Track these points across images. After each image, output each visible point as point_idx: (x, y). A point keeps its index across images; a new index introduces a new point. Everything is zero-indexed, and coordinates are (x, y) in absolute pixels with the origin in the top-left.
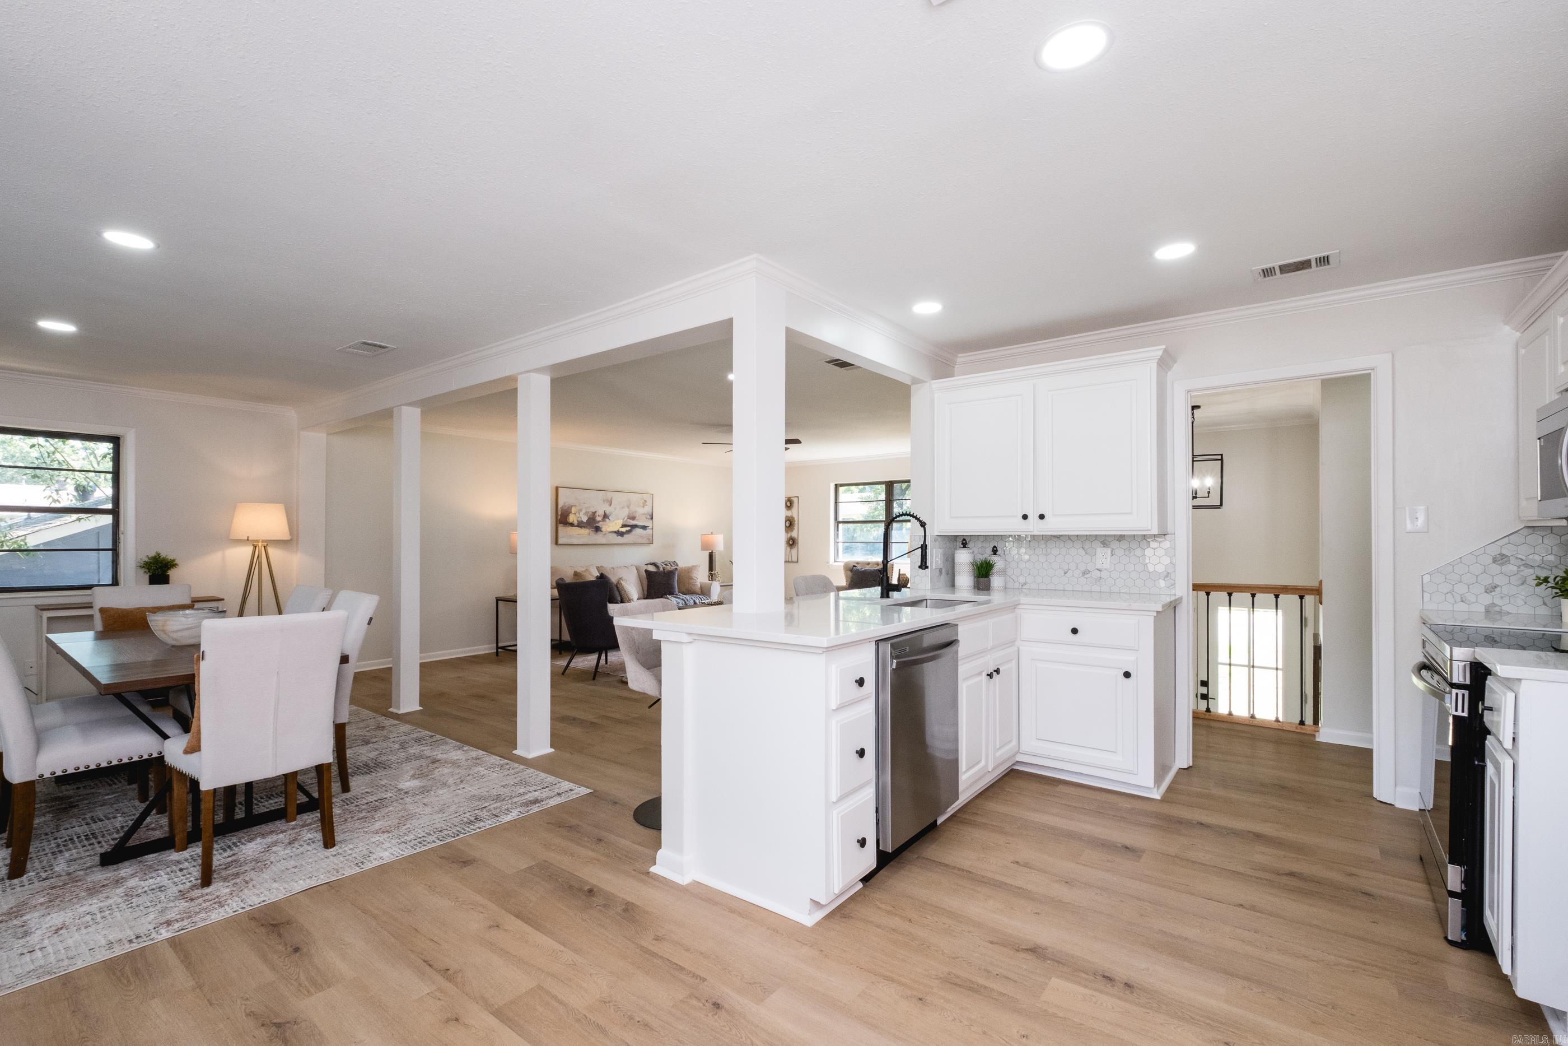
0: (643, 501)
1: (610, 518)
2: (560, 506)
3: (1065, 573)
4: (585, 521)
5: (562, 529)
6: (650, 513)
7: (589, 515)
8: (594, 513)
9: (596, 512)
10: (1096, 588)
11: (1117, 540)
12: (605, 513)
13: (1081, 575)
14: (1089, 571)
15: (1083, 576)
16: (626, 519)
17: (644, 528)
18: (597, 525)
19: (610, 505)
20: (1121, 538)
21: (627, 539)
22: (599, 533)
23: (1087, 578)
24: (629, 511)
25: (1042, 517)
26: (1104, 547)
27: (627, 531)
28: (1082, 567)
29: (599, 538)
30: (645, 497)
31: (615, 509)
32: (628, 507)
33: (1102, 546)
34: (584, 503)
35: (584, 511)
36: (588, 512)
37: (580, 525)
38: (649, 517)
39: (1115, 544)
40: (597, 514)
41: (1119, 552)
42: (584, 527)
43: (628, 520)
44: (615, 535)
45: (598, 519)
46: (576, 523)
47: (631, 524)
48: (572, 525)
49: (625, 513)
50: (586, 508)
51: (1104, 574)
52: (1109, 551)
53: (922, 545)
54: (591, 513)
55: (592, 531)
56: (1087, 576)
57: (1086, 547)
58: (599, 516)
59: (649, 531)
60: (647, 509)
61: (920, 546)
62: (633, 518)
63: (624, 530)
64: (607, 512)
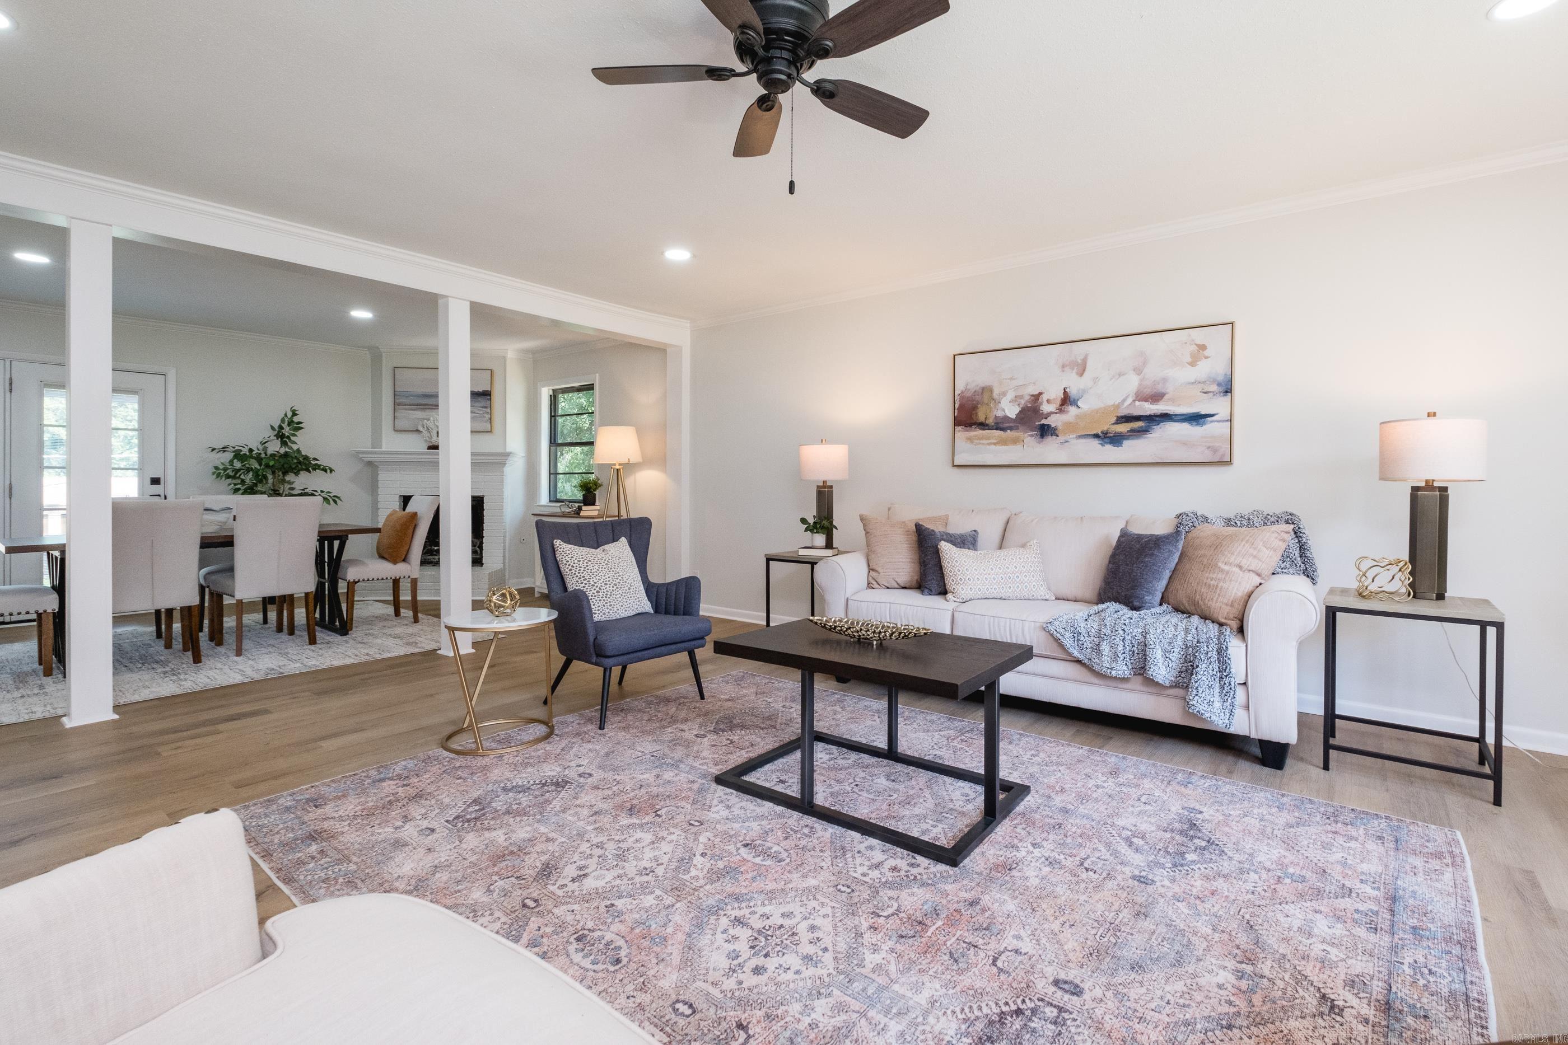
0: (1194, 348)
1: (1079, 403)
2: (957, 392)
4: (1014, 417)
5: (961, 434)
6: (1221, 378)
7: (1023, 402)
8: (1037, 397)
9: (1040, 394)
12: (1065, 393)
16: (1129, 401)
17: (1196, 418)
18: (1044, 422)
19: (1081, 374)
21: (1132, 449)
22: (1050, 439)
24: (1142, 380)
27: (1132, 431)
29: (1050, 450)
30: (1199, 336)
31: (1096, 380)
32: (1138, 371)
34: (1011, 379)
35: (1011, 395)
36: (1021, 397)
37: (1002, 424)
38: (1214, 388)
40: (1045, 397)
42: (1011, 428)
43: (1137, 403)
44: (1095, 443)
45: (1046, 408)
46: (991, 421)
47: (1148, 413)
48: (983, 426)
49: (1132, 384)
50: (1017, 388)
54: (1027, 398)
55: (1032, 436)
58: (1048, 401)
59: (1210, 428)
60: (1213, 367)
62: (1156, 397)
63: (1123, 428)
64: (1073, 392)
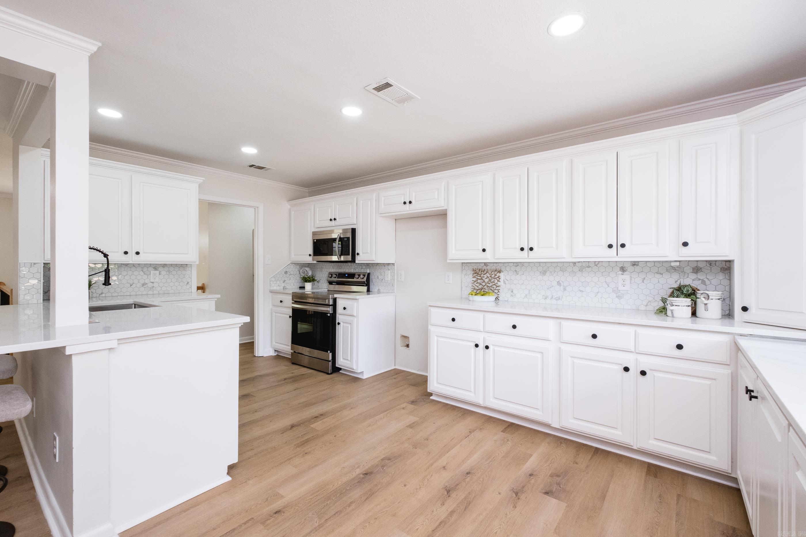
3: (131, 285)
10: (151, 292)
11: (162, 267)
13: (141, 286)
14: (146, 284)
15: (142, 286)
20: (164, 266)
23: (145, 287)
25: (138, 253)
26: (155, 270)
28: (142, 282)
33: (154, 270)
39: (161, 269)
41: (164, 273)
51: (155, 285)
52: (157, 272)
53: (105, 269)
56: (145, 286)
57: (144, 270)
61: (104, 270)
